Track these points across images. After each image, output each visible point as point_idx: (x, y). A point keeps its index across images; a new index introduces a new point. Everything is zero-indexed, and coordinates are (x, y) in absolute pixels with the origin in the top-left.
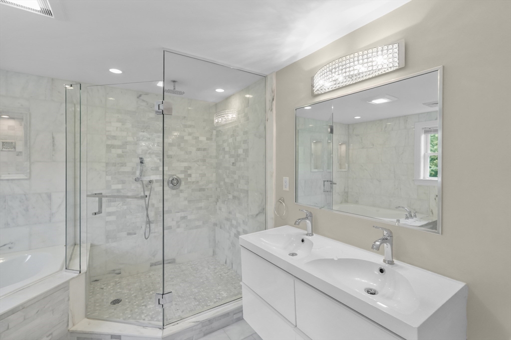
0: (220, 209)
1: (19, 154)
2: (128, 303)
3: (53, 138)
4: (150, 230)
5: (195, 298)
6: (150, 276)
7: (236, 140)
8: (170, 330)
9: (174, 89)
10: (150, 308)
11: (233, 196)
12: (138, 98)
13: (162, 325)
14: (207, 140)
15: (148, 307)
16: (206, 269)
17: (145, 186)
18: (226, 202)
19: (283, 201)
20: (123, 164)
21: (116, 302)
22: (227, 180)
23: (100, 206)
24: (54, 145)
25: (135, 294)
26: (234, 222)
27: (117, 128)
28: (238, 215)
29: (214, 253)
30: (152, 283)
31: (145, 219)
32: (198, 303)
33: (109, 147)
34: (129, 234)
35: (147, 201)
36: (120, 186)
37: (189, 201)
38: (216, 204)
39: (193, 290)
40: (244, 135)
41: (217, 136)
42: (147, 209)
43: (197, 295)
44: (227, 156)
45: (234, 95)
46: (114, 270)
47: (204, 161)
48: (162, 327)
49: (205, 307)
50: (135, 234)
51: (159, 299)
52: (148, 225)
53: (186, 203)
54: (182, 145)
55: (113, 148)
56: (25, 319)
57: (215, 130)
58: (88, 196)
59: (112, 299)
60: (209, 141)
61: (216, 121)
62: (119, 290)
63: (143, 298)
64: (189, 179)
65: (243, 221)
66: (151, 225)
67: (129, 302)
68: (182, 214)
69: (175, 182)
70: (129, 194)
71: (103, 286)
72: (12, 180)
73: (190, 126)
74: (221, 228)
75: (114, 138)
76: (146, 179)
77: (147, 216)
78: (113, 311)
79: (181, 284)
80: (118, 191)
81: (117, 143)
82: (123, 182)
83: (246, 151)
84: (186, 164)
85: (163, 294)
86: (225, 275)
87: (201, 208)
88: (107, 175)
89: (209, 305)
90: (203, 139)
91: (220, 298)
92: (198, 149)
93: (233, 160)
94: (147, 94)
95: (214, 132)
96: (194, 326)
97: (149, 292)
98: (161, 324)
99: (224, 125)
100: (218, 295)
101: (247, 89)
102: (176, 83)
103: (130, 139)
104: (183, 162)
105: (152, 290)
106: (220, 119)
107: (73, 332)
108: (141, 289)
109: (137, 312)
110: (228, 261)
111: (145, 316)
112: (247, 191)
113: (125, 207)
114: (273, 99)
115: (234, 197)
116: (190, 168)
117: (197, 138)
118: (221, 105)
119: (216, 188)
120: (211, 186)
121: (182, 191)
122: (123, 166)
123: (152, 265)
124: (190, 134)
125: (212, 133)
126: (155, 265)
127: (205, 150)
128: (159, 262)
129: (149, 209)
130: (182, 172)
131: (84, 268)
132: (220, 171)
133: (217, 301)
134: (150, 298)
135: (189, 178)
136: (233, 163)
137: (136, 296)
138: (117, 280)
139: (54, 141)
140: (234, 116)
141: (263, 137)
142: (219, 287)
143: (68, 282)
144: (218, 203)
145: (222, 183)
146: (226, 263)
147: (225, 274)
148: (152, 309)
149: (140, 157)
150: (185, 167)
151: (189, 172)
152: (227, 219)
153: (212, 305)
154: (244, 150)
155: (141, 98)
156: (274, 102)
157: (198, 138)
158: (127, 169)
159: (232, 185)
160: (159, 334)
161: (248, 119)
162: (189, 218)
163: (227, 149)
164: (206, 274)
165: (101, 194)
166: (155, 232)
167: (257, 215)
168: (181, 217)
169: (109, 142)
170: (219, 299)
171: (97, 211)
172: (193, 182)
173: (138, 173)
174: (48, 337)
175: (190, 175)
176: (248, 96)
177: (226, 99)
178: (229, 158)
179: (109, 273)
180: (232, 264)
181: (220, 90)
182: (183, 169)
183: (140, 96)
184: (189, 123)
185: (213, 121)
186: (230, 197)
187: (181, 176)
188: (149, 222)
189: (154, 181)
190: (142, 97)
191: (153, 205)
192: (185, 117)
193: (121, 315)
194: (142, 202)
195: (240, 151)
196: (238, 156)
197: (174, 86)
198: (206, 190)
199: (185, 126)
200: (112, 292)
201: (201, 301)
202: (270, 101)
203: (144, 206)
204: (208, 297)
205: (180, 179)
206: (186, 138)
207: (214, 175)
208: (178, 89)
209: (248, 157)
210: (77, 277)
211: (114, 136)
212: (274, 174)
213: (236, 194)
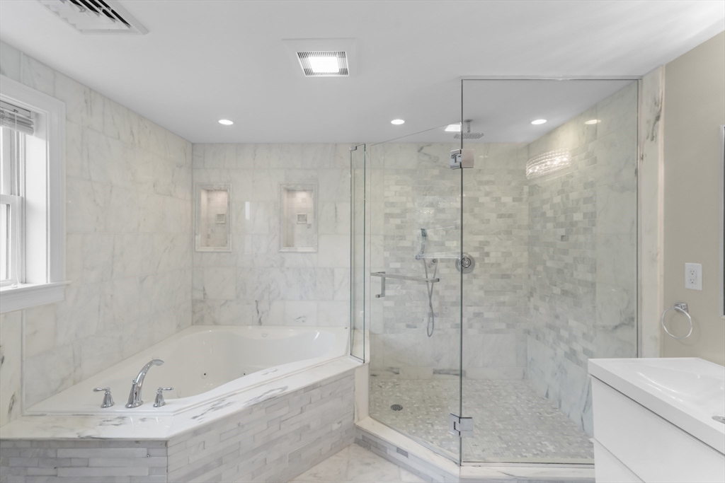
0: (536, 308)
1: (309, 226)
2: (410, 414)
3: (336, 208)
4: (433, 325)
5: (500, 437)
6: (433, 387)
7: (568, 199)
8: (469, 471)
9: (469, 131)
10: (438, 430)
11: (562, 290)
12: (419, 151)
13: (459, 459)
14: (514, 201)
15: (436, 428)
16: (514, 398)
17: (427, 266)
18: (547, 299)
19: (687, 309)
20: (402, 238)
21: (397, 408)
22: (549, 264)
23: (384, 288)
24: (336, 216)
25: (417, 405)
26: (564, 333)
27: (396, 192)
28: (572, 323)
29: (524, 376)
30: (437, 397)
31: (428, 310)
32: (505, 446)
33: (388, 216)
34: (408, 326)
35: (430, 286)
36: (398, 265)
37: (486, 292)
38: (529, 301)
39: (497, 424)
40: (585, 188)
41: (531, 194)
42: (430, 297)
43: (503, 433)
44: (550, 225)
45: (563, 125)
46: (392, 368)
47: (509, 233)
48: (458, 462)
49: (519, 456)
50: (415, 327)
51: (455, 423)
52: (431, 318)
53: (481, 293)
54: (477, 210)
55: (392, 217)
56: (322, 398)
57: (526, 185)
58: (372, 274)
59: (392, 403)
60: (516, 203)
61: (531, 171)
62: (398, 394)
63: (428, 414)
64: (487, 260)
65: (584, 334)
66: (435, 318)
67: (412, 413)
68: (476, 309)
69: (467, 262)
70: (409, 275)
71: (381, 384)
72: (305, 253)
73: (488, 183)
74: (537, 338)
75: (393, 205)
76: (429, 257)
77: (431, 306)
78: (394, 417)
79: (476, 409)
80: (397, 270)
81: (397, 211)
82: (402, 260)
83: (591, 217)
84: (481, 238)
85: (460, 418)
86: (547, 415)
87: (504, 303)
88: (385, 250)
89: (524, 454)
90: (507, 199)
91: (544, 451)
92: (500, 216)
93: (562, 231)
94: (429, 145)
95: (526, 189)
96: (505, 480)
97: (434, 408)
98: (457, 457)
99: (542, 177)
100: (539, 444)
101: (592, 111)
102: (471, 123)
103: (410, 205)
104: (477, 234)
105: (438, 407)
106: (538, 167)
107: (358, 428)
108: (424, 401)
109: (422, 429)
110: (551, 395)
111: (433, 439)
112: (593, 284)
113: (404, 292)
114: (658, 118)
115: (565, 293)
116: (487, 243)
117: (497, 199)
118: (538, 145)
119: (529, 276)
120: (520, 271)
121: (475, 276)
122: (401, 239)
123: (435, 372)
124: (487, 194)
125: (523, 190)
126: (440, 373)
127: (510, 216)
128: (444, 370)
129: (433, 297)
130: (476, 249)
131: (368, 359)
132: (537, 249)
133: (538, 454)
134: (437, 417)
135: (486, 258)
136: (562, 237)
137: (418, 408)
138: (396, 380)
139: (336, 212)
140: (565, 159)
141: (634, 189)
142: (539, 433)
143: (353, 370)
144: (532, 299)
145: (540, 268)
146: (547, 395)
147: (548, 413)
148: (440, 431)
149: (423, 228)
150: (480, 242)
151: (486, 249)
152: (551, 327)
153: (530, 457)
154: (585, 215)
155: (423, 151)
156: (661, 123)
157: (500, 198)
158: (406, 243)
159: (560, 271)
160: (455, 470)
161: (594, 161)
162: (486, 315)
163: (550, 214)
164: (514, 405)
165: (384, 273)
166: (439, 329)
167: (616, 327)
168: (474, 313)
169: (388, 211)
170: (541, 451)
171: (380, 293)
172: (492, 264)
173: (419, 249)
174: (338, 423)
175: (487, 254)
176: (593, 122)
177: (548, 135)
178: (554, 228)
179: (387, 370)
180: (560, 401)
181: (539, 122)
182: (477, 245)
183: (422, 148)
184: (486, 178)
185: (524, 172)
186: (557, 290)
187: (475, 255)
188: (432, 315)
189: (439, 261)
190: (425, 150)
191: (437, 292)
192: (480, 170)
193: (404, 426)
194: (424, 287)
195: (578, 217)
196: (573, 224)
197: (469, 128)
198: (513, 277)
199: (480, 183)
200: (391, 394)
201: (510, 444)
202: (648, 122)
203: (427, 293)
204: (521, 442)
205: (473, 258)
206: (482, 200)
207: (526, 254)
208: (473, 131)
209: (594, 225)
210: (361, 366)
211: (393, 203)
212: (661, 257)
213: (568, 286)
